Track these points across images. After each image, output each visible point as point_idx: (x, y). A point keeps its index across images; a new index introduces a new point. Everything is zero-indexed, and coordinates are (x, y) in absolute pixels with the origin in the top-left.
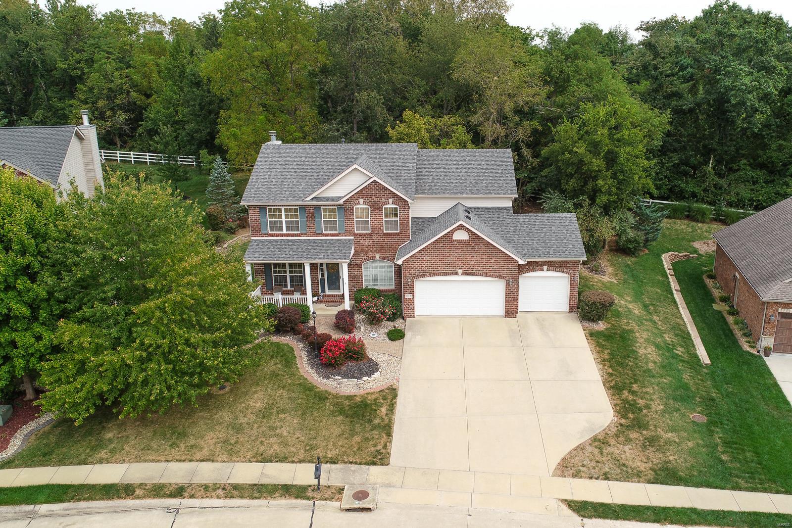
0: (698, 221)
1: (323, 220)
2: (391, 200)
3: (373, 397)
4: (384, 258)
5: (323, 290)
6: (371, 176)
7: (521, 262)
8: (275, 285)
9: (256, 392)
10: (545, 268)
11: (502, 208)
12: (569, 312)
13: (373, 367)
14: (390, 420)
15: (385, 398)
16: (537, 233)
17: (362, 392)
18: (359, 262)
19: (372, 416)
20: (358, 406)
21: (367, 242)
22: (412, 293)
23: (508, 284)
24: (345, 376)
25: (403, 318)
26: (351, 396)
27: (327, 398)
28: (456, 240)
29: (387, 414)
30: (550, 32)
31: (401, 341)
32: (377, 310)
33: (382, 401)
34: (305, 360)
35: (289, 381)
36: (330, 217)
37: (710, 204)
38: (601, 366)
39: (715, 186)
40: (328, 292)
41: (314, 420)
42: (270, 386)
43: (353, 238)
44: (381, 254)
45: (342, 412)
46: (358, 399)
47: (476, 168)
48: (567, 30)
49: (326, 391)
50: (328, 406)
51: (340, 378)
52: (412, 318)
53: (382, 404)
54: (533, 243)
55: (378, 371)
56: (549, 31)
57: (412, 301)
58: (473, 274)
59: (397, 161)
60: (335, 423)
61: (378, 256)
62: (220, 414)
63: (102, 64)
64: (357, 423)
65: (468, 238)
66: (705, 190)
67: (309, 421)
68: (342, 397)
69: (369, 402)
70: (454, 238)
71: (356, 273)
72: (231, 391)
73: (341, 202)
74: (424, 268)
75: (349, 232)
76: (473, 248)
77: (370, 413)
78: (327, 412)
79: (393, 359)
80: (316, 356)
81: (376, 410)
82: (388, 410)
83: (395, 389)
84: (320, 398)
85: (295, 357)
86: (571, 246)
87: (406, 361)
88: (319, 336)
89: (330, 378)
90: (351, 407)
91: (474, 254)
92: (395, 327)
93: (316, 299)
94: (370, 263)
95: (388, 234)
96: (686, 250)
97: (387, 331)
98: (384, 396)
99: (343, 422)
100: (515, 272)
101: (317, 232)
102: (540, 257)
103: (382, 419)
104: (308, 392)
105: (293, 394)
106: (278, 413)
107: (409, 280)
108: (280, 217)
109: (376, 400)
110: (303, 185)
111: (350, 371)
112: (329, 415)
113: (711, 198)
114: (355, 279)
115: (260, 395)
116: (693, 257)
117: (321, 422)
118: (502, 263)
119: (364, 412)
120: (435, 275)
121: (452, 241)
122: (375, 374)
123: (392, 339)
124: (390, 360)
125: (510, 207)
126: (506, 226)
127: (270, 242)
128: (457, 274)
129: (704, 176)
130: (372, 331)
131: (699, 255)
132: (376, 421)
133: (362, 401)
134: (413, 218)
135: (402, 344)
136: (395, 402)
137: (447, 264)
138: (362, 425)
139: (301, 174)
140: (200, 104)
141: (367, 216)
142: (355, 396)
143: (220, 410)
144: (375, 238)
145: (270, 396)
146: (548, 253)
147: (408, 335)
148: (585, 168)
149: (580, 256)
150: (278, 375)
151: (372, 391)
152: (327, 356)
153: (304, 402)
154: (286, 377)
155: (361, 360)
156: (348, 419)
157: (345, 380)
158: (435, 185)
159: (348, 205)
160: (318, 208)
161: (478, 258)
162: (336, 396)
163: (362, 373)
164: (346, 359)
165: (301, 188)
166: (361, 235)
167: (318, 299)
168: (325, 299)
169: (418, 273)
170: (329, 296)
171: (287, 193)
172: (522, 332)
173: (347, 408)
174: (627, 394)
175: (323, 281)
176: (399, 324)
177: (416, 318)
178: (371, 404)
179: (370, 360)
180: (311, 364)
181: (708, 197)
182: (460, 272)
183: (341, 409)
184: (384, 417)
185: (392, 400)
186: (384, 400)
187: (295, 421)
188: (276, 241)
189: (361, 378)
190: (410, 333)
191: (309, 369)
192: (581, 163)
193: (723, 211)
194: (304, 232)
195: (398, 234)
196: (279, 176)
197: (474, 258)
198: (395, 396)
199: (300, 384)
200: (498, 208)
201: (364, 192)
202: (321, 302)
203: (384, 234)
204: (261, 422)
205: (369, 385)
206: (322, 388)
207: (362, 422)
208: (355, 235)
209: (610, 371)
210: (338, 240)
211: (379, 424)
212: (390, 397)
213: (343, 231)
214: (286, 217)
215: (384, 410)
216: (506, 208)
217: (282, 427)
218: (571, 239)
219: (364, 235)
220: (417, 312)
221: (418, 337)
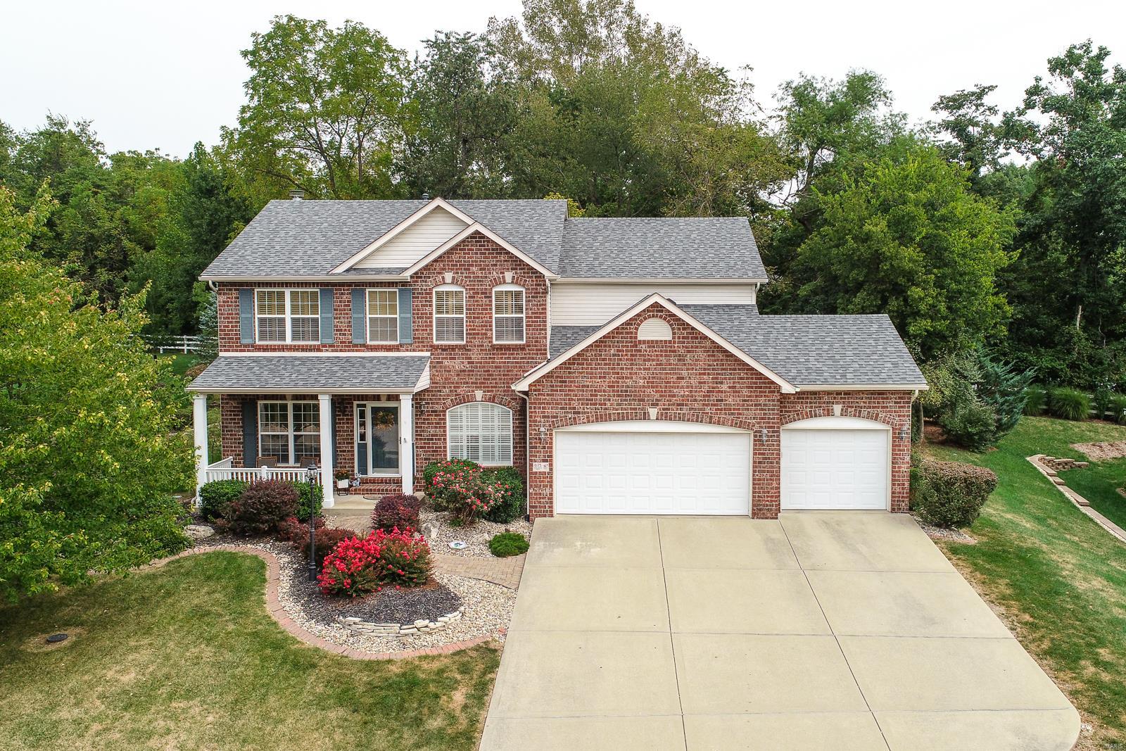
0: (1067, 418)
1: (368, 316)
2: (509, 276)
3: (436, 665)
4: (492, 400)
5: (363, 470)
6: (469, 221)
7: (787, 388)
8: (263, 455)
9: (136, 649)
10: (837, 408)
11: (737, 307)
12: (893, 510)
13: (447, 602)
14: (473, 722)
15: (465, 669)
16: (813, 345)
17: (409, 654)
18: (438, 407)
19: (425, 710)
20: (390, 685)
21: (458, 364)
22: (549, 459)
23: (758, 441)
24: (373, 616)
25: (527, 519)
26: (378, 662)
27: (314, 666)
28: (644, 342)
29: (465, 707)
30: (796, 88)
31: (521, 557)
32: (468, 490)
33: (458, 677)
34: (286, 584)
35: (231, 627)
36: (383, 311)
37: (1084, 389)
38: (1002, 609)
39: (1091, 359)
40: (372, 474)
41: (265, 717)
42: (177, 637)
43: (428, 354)
44: (486, 389)
45: (345, 697)
46: (395, 669)
47: (682, 241)
48: (827, 81)
49: (317, 650)
50: (314, 684)
51: (357, 620)
52: (547, 519)
53: (457, 682)
54: (807, 361)
55: (455, 610)
56: (793, 86)
57: (549, 475)
58: (681, 418)
59: (527, 221)
60: (320, 725)
61: (479, 394)
62: (16, 697)
63: (82, 198)
64: (380, 727)
65: (669, 338)
66: (1073, 366)
67: (250, 719)
68: (353, 663)
69: (422, 676)
70: (640, 338)
71: (432, 431)
72: (74, 646)
73: (407, 275)
74: (575, 404)
75: (420, 342)
76: (681, 359)
77: (420, 702)
78: (306, 697)
79: (498, 590)
80: (312, 577)
81: (437, 696)
82: (468, 696)
83: (496, 651)
84: (296, 665)
85: (265, 581)
86: (889, 365)
87: (526, 595)
88: (327, 533)
89: (334, 621)
90: (371, 687)
91: (685, 373)
92: (507, 530)
93: (343, 484)
94: (462, 410)
95: (501, 348)
96: (1064, 455)
97: (488, 539)
98: (464, 665)
99: (343, 724)
100: (774, 414)
101: (355, 341)
102: (826, 382)
103: (452, 718)
104: (268, 651)
105: (228, 656)
106: (171, 697)
107: (542, 429)
108: (281, 309)
109: (441, 672)
110: (333, 253)
111: (386, 606)
112: (309, 704)
113: (1084, 379)
114: (428, 442)
115: (144, 655)
116: (1080, 466)
117: (282, 721)
118: (745, 392)
119: (404, 701)
120: (600, 419)
121: (636, 343)
122: (449, 615)
123: (498, 553)
124: (489, 592)
125: (753, 306)
126: (748, 333)
127: (255, 360)
128: (645, 417)
129: (1068, 342)
130: (455, 537)
131: (1090, 462)
132: (435, 723)
133: (404, 674)
134: (554, 328)
135: (520, 563)
136: (492, 680)
137: (624, 394)
138: (392, 731)
139: (335, 238)
140: (210, 224)
141: (459, 309)
142: (389, 661)
143: (20, 689)
144: (475, 355)
145: (167, 657)
146: (844, 376)
147: (536, 547)
148: (886, 266)
149: (913, 382)
150: (208, 613)
151: (435, 653)
152: (333, 572)
153: (250, 672)
154: (227, 618)
155: (417, 585)
156: (358, 717)
157: (371, 626)
158: (601, 264)
159: (420, 286)
160: (357, 288)
161: (692, 381)
162: (340, 662)
163: (415, 612)
164: (382, 580)
165: (329, 256)
166: (444, 348)
167: (351, 486)
168: (366, 487)
169: (561, 413)
170: (373, 481)
171: (300, 263)
172: (794, 543)
173: (361, 689)
174: (1092, 669)
175: (363, 448)
176: (518, 527)
177: (556, 518)
178: (426, 683)
179: (440, 587)
180: (296, 594)
181: (1079, 378)
182: (653, 412)
183: (345, 691)
184: (457, 713)
185: (484, 674)
186: (462, 672)
187: (210, 719)
188: (270, 360)
189: (410, 622)
190: (542, 543)
191: (289, 604)
192: (877, 258)
193: (1110, 402)
194: (329, 341)
195: (522, 348)
196: (290, 240)
197: (683, 383)
198: (493, 666)
199: (255, 634)
200: (728, 306)
201: (455, 257)
202: (357, 492)
203: (494, 347)
204: (116, 719)
205: (428, 638)
206: (309, 643)
207: (395, 724)
208: (434, 348)
209: (1027, 617)
210: (398, 358)
211: (440, 730)
212: (480, 667)
213: (409, 341)
214: (294, 309)
215: (459, 697)
216: (743, 306)
217: (168, 731)
218: (887, 353)
219: (453, 348)
220: (559, 507)
221: (559, 551)
